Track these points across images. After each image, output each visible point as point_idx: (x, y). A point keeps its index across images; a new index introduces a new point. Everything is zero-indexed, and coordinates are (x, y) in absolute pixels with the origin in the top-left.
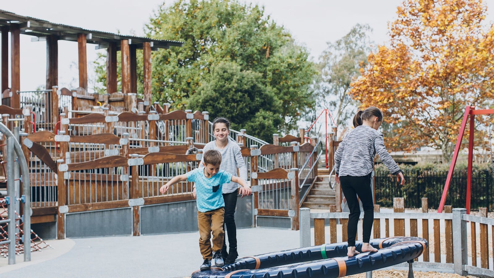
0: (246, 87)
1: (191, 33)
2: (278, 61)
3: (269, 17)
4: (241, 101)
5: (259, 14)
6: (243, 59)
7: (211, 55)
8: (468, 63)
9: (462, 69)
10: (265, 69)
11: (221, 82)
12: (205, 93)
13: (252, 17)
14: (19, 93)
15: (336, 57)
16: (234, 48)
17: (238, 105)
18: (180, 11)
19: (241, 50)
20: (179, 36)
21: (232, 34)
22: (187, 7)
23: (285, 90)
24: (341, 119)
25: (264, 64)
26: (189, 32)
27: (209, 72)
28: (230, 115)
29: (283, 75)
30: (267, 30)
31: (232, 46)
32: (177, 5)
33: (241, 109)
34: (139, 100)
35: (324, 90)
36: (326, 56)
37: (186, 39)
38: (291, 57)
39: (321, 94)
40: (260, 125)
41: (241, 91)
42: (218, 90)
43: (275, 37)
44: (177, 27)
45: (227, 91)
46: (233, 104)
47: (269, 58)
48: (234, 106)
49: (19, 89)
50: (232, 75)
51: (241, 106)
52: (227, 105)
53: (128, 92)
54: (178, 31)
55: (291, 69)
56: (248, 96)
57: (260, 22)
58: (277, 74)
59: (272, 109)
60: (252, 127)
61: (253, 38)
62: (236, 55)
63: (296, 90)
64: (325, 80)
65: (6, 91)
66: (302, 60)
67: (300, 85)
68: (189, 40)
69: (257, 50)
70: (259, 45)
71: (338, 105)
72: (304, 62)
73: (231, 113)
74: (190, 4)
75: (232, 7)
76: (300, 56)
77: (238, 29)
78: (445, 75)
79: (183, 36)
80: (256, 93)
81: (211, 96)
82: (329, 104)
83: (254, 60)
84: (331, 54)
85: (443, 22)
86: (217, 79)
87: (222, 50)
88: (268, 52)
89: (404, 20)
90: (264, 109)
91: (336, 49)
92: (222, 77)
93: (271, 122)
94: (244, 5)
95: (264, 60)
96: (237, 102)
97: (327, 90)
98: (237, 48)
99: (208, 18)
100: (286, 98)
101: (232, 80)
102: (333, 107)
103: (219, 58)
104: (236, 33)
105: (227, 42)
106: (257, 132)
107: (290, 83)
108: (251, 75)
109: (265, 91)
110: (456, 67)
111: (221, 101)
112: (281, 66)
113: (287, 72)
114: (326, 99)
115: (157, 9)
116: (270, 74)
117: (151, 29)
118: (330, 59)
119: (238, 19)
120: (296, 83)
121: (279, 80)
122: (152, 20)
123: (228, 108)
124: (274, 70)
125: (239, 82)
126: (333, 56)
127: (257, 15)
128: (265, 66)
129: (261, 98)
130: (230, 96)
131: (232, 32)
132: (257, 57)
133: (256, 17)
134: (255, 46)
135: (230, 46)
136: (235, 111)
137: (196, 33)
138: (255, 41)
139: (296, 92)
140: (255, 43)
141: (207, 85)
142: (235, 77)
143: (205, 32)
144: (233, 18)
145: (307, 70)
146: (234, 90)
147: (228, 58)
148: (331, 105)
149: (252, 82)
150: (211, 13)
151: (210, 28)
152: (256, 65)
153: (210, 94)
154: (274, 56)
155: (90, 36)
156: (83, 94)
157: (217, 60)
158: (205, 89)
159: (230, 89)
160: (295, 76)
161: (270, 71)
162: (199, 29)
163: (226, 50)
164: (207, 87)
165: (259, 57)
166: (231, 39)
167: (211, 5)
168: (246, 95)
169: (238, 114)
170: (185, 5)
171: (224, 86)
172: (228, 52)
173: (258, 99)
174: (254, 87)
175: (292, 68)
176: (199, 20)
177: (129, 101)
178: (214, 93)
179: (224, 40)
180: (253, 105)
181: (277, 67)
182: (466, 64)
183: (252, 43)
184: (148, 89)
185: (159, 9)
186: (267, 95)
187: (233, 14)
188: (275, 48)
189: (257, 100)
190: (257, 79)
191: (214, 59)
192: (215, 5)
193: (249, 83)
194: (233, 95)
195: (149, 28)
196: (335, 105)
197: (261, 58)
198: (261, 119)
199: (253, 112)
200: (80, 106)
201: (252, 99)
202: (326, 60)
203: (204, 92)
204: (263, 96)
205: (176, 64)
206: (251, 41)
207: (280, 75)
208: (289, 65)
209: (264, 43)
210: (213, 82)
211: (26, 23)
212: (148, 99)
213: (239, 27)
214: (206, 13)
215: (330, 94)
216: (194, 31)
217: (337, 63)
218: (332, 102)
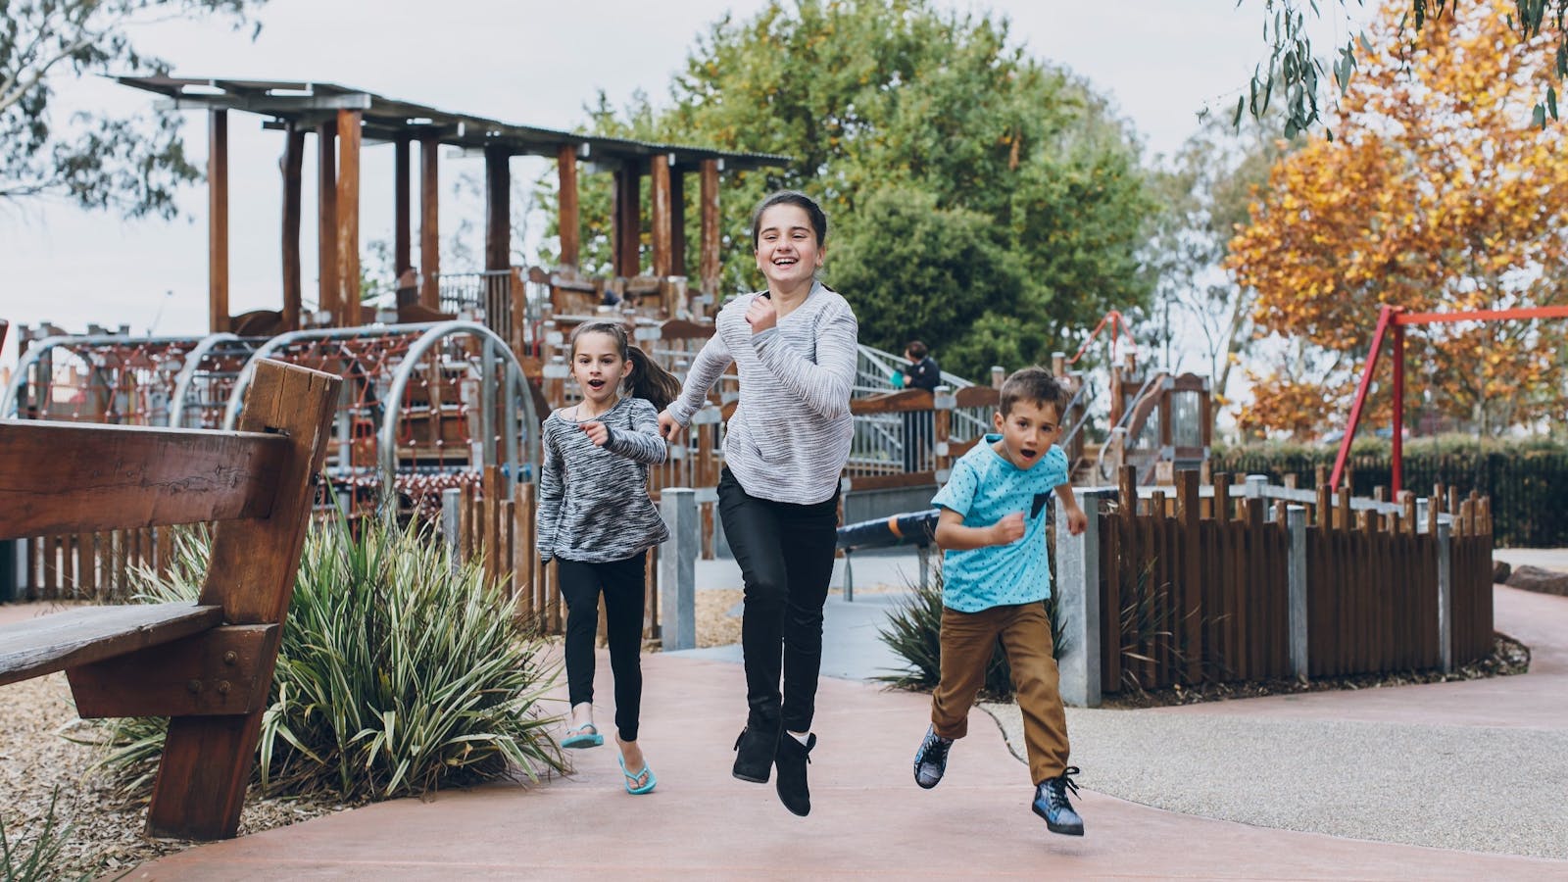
0: (948, 253)
1: (801, 103)
2: (1043, 178)
3: (1019, 52)
4: (934, 290)
5: (993, 45)
6: (944, 173)
7: (856, 163)
8: (1529, 190)
9: (1516, 207)
10: (1004, 198)
11: (884, 239)
12: (842, 269)
13: (972, 54)
14: (437, 278)
15: (1225, 156)
16: (919, 143)
17: (926, 301)
18: (774, 40)
19: (941, 148)
20: (769, 110)
21: (915, 106)
22: (790, 31)
23: (1063, 258)
24: (1239, 338)
25: (1005, 185)
26: (797, 98)
27: (852, 209)
28: (906, 327)
29: (1057, 216)
30: (1013, 91)
31: (916, 138)
32: (763, 26)
33: (936, 310)
34: (692, 294)
35: (1191, 256)
36: (1198, 152)
37: (789, 120)
38: (1078, 166)
39: (1182, 267)
40: (984, 351)
41: (934, 263)
42: (875, 261)
43: (1035, 111)
44: (766, 85)
45: (898, 262)
46: (913, 298)
47: (1017, 169)
48: (916, 303)
49: (437, 269)
50: (913, 220)
51: (933, 303)
52: (897, 301)
53: (666, 275)
54: (766, 95)
55: (1080, 200)
56: (954, 277)
57: (996, 64)
58: (1040, 213)
59: (1019, 310)
60: (963, 357)
61: (971, 114)
62: (926, 163)
63: (1092, 257)
64: (1194, 224)
65: (407, 274)
66: (1110, 174)
67: (1104, 242)
68: (797, 121)
69: (984, 146)
70: (991, 135)
71: (1232, 298)
72: (1117, 180)
73: (909, 321)
74: (800, 22)
75: (916, 28)
76: (1105, 164)
77: (933, 91)
78: (1469, 221)
79: (781, 109)
80: (977, 268)
81: (855, 278)
82: (1205, 295)
83: (976, 175)
84: (1210, 146)
85: (1468, 83)
86: (873, 233)
87: (888, 147)
88: (1014, 152)
89: (1375, 73)
90: (995, 312)
91: (1226, 133)
92: (885, 227)
93: (1012, 345)
94: (950, 18)
95: (1004, 175)
96: (925, 293)
97: (1199, 253)
98: (929, 143)
99: (849, 58)
100: (1065, 278)
101: (912, 235)
102: (1217, 303)
103: (879, 172)
104: (926, 102)
105: (900, 126)
106: (975, 370)
107: (1075, 237)
108: (963, 219)
109: (999, 262)
110: (1501, 200)
111: (883, 291)
112: (1052, 191)
113: (1068, 207)
114: (1197, 279)
115: (707, 34)
116: (1020, 214)
117: (692, 89)
118: (1210, 161)
119: (931, 61)
120: (1092, 238)
121: (1046, 230)
122: (693, 64)
123: (901, 309)
124: (1033, 203)
125: (931, 239)
126: (1216, 154)
127: (986, 47)
128: (1008, 191)
129: (987, 283)
130: (905, 277)
131: (914, 98)
132: (984, 167)
133: (983, 56)
134: (979, 137)
135: (909, 138)
136: (920, 315)
137: (817, 99)
138: (979, 122)
139: (1092, 263)
140: (977, 127)
141: (847, 246)
142: (919, 226)
143: (841, 100)
144: (918, 60)
145: (1129, 201)
146: (916, 260)
147: (905, 170)
148: (1211, 296)
149: (965, 239)
150: (859, 45)
151: (854, 87)
152: (981, 190)
153: (854, 272)
154: (1031, 163)
155: (586, 150)
156: (571, 278)
157: (873, 176)
158: (841, 257)
159: (905, 260)
160: (1090, 219)
161: (1019, 204)
162: (823, 90)
163: (898, 147)
164: (846, 252)
165: (989, 166)
166: (913, 117)
167: (858, 23)
168: (948, 275)
169: (927, 325)
170: (787, 23)
171: (891, 250)
172: (903, 156)
173: (981, 284)
174: (969, 252)
175: (1080, 196)
176: (825, 65)
177: (670, 294)
178: (864, 268)
179: (893, 122)
180: (968, 299)
181: (1040, 195)
182: (1525, 194)
183: (970, 127)
184: (710, 266)
185: (714, 33)
186: (1003, 275)
187: (919, 48)
188: (1036, 140)
189: (978, 288)
190: (977, 231)
191: (864, 174)
192: (867, 24)
193: (956, 243)
194: (914, 275)
195: (685, 87)
196: (1224, 297)
197: (995, 169)
198: (987, 335)
199: (967, 317)
200: (566, 306)
201: (965, 284)
202: (1196, 165)
203: (839, 266)
204: (994, 276)
205: (761, 187)
206: (969, 122)
207: (1049, 216)
208: (1074, 188)
209: (1004, 128)
210: (861, 240)
211: (455, 128)
212: (711, 289)
213: (934, 84)
214: (843, 48)
215: (1211, 267)
216: (812, 94)
217: (1231, 172)
218: (1215, 288)
